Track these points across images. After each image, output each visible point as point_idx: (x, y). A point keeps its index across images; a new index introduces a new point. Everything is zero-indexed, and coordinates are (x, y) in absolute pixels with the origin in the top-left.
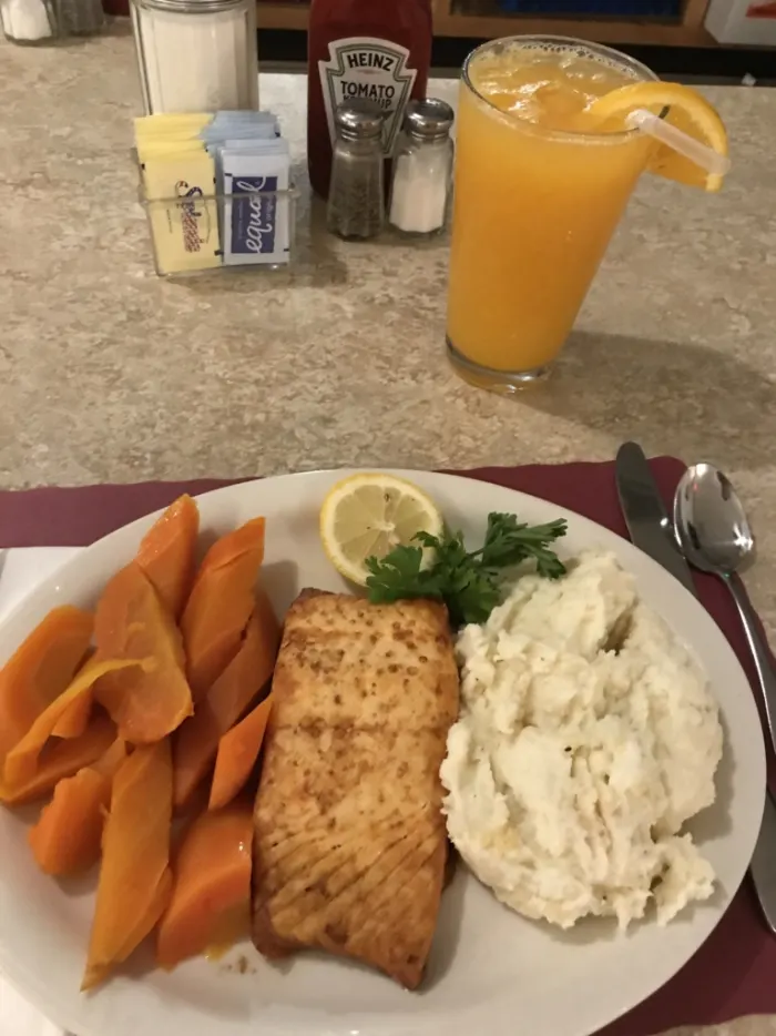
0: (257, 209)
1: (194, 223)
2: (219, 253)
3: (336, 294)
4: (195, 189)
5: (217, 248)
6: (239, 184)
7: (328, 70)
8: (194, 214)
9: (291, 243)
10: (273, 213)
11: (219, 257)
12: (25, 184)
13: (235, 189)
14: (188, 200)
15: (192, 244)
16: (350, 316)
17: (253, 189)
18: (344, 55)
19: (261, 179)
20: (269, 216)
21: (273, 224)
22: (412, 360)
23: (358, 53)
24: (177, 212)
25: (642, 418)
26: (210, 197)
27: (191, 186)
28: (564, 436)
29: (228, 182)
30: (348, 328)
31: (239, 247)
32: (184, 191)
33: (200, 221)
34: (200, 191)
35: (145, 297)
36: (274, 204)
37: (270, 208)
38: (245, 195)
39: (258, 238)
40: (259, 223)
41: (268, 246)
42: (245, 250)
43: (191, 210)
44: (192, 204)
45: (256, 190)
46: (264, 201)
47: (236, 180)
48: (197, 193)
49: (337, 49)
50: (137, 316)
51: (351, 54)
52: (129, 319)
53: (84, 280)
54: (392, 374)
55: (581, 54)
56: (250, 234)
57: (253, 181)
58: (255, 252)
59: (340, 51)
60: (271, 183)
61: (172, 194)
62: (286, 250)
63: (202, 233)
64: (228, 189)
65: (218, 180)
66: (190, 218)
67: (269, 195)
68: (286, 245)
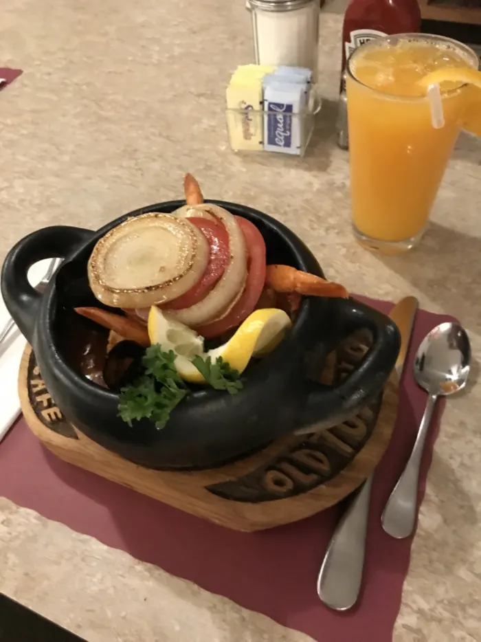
0: (281, 121)
1: (248, 124)
2: (261, 143)
3: (315, 176)
4: (249, 106)
5: (261, 140)
6: (271, 106)
7: (350, 48)
8: (249, 120)
9: (301, 145)
10: (290, 125)
11: (261, 146)
12: (199, 95)
13: (270, 109)
14: (246, 111)
15: (247, 135)
16: (315, 189)
17: (278, 110)
18: (358, 40)
19: (283, 105)
20: (288, 127)
21: (290, 130)
22: (332, 221)
23: (365, 38)
24: (240, 117)
25: (454, 290)
26: (257, 111)
27: (248, 103)
28: (393, 286)
29: (266, 104)
30: (308, 196)
31: (272, 141)
32: (244, 106)
33: (251, 123)
34: (252, 107)
35: (219, 160)
36: (291, 120)
37: (288, 122)
38: (275, 113)
39: (282, 138)
40: (282, 130)
41: (288, 143)
42: (275, 144)
43: (247, 117)
44: (247, 114)
45: (281, 111)
46: (285, 117)
47: (270, 104)
48: (250, 108)
49: (355, 36)
50: (209, 168)
51: (362, 39)
52: (205, 169)
53: (196, 146)
54: (316, 226)
55: (449, 47)
56: (278, 136)
57: (279, 106)
58: (280, 146)
59: (356, 37)
60: (289, 108)
61: (238, 107)
62: (298, 148)
63: (252, 130)
64: (266, 108)
65: (262, 103)
66: (246, 120)
67: (288, 114)
68: (298, 145)
